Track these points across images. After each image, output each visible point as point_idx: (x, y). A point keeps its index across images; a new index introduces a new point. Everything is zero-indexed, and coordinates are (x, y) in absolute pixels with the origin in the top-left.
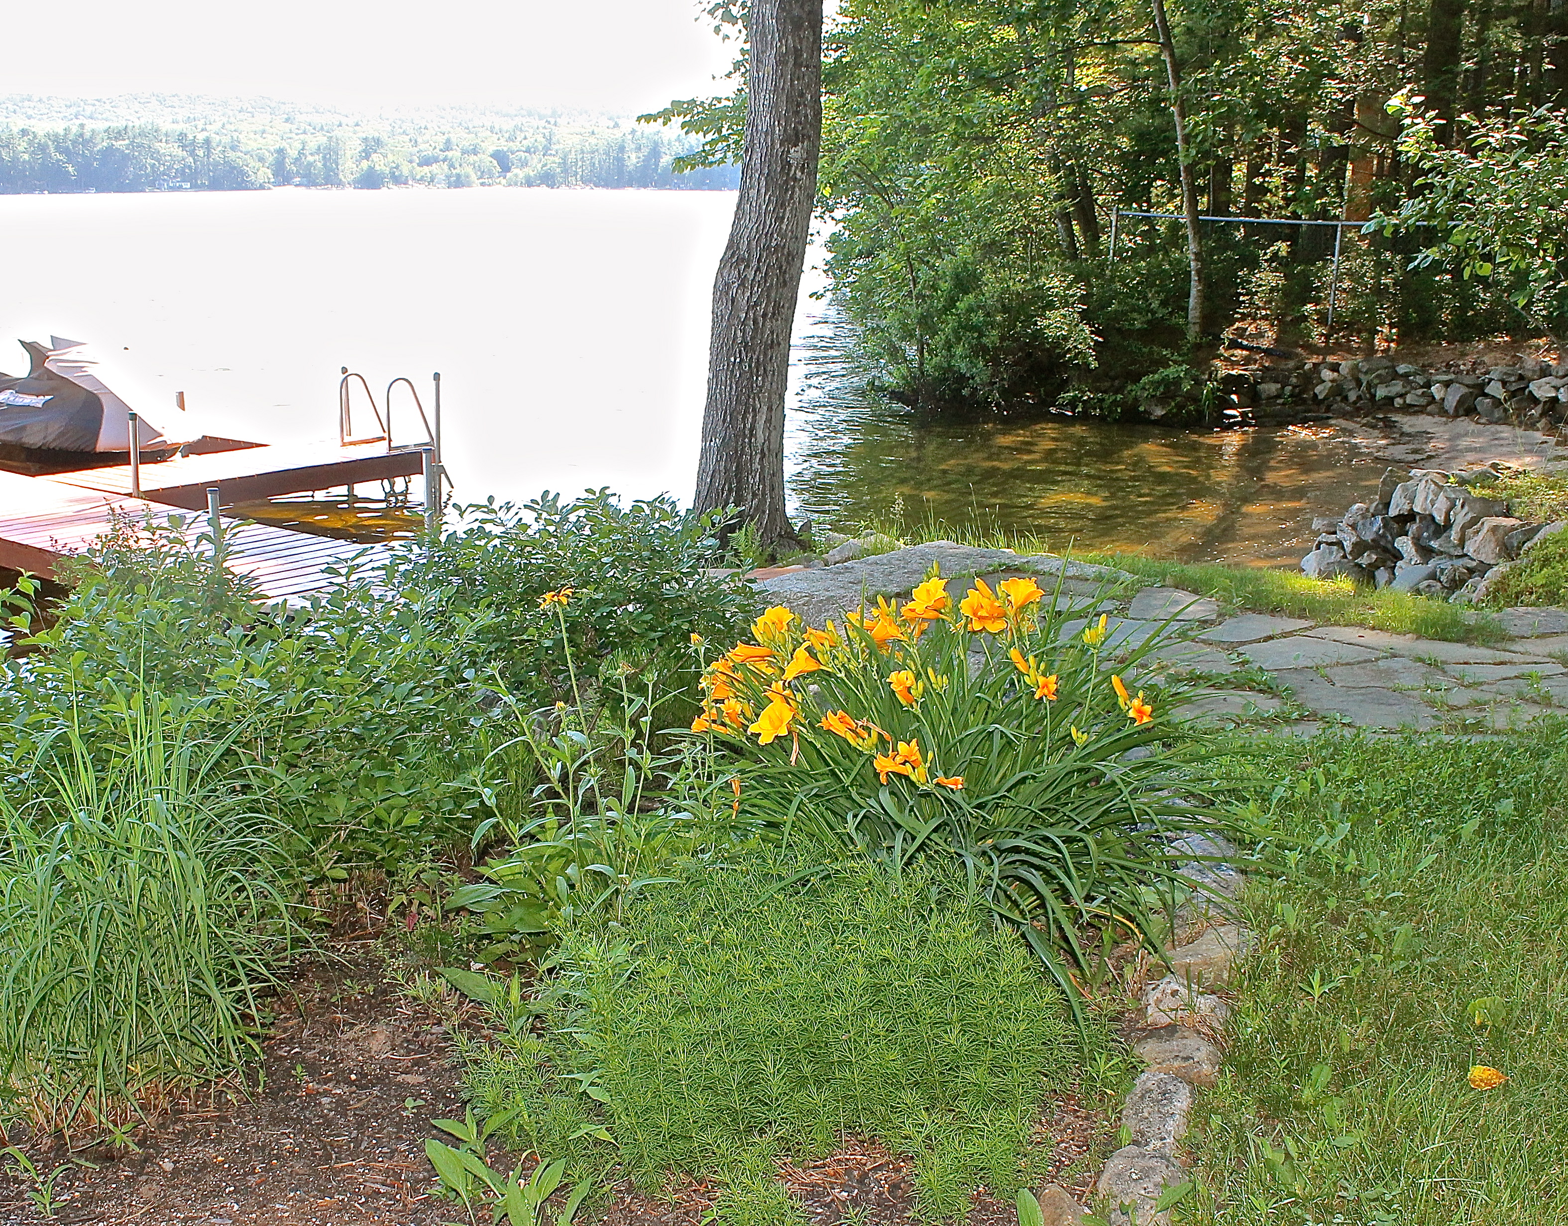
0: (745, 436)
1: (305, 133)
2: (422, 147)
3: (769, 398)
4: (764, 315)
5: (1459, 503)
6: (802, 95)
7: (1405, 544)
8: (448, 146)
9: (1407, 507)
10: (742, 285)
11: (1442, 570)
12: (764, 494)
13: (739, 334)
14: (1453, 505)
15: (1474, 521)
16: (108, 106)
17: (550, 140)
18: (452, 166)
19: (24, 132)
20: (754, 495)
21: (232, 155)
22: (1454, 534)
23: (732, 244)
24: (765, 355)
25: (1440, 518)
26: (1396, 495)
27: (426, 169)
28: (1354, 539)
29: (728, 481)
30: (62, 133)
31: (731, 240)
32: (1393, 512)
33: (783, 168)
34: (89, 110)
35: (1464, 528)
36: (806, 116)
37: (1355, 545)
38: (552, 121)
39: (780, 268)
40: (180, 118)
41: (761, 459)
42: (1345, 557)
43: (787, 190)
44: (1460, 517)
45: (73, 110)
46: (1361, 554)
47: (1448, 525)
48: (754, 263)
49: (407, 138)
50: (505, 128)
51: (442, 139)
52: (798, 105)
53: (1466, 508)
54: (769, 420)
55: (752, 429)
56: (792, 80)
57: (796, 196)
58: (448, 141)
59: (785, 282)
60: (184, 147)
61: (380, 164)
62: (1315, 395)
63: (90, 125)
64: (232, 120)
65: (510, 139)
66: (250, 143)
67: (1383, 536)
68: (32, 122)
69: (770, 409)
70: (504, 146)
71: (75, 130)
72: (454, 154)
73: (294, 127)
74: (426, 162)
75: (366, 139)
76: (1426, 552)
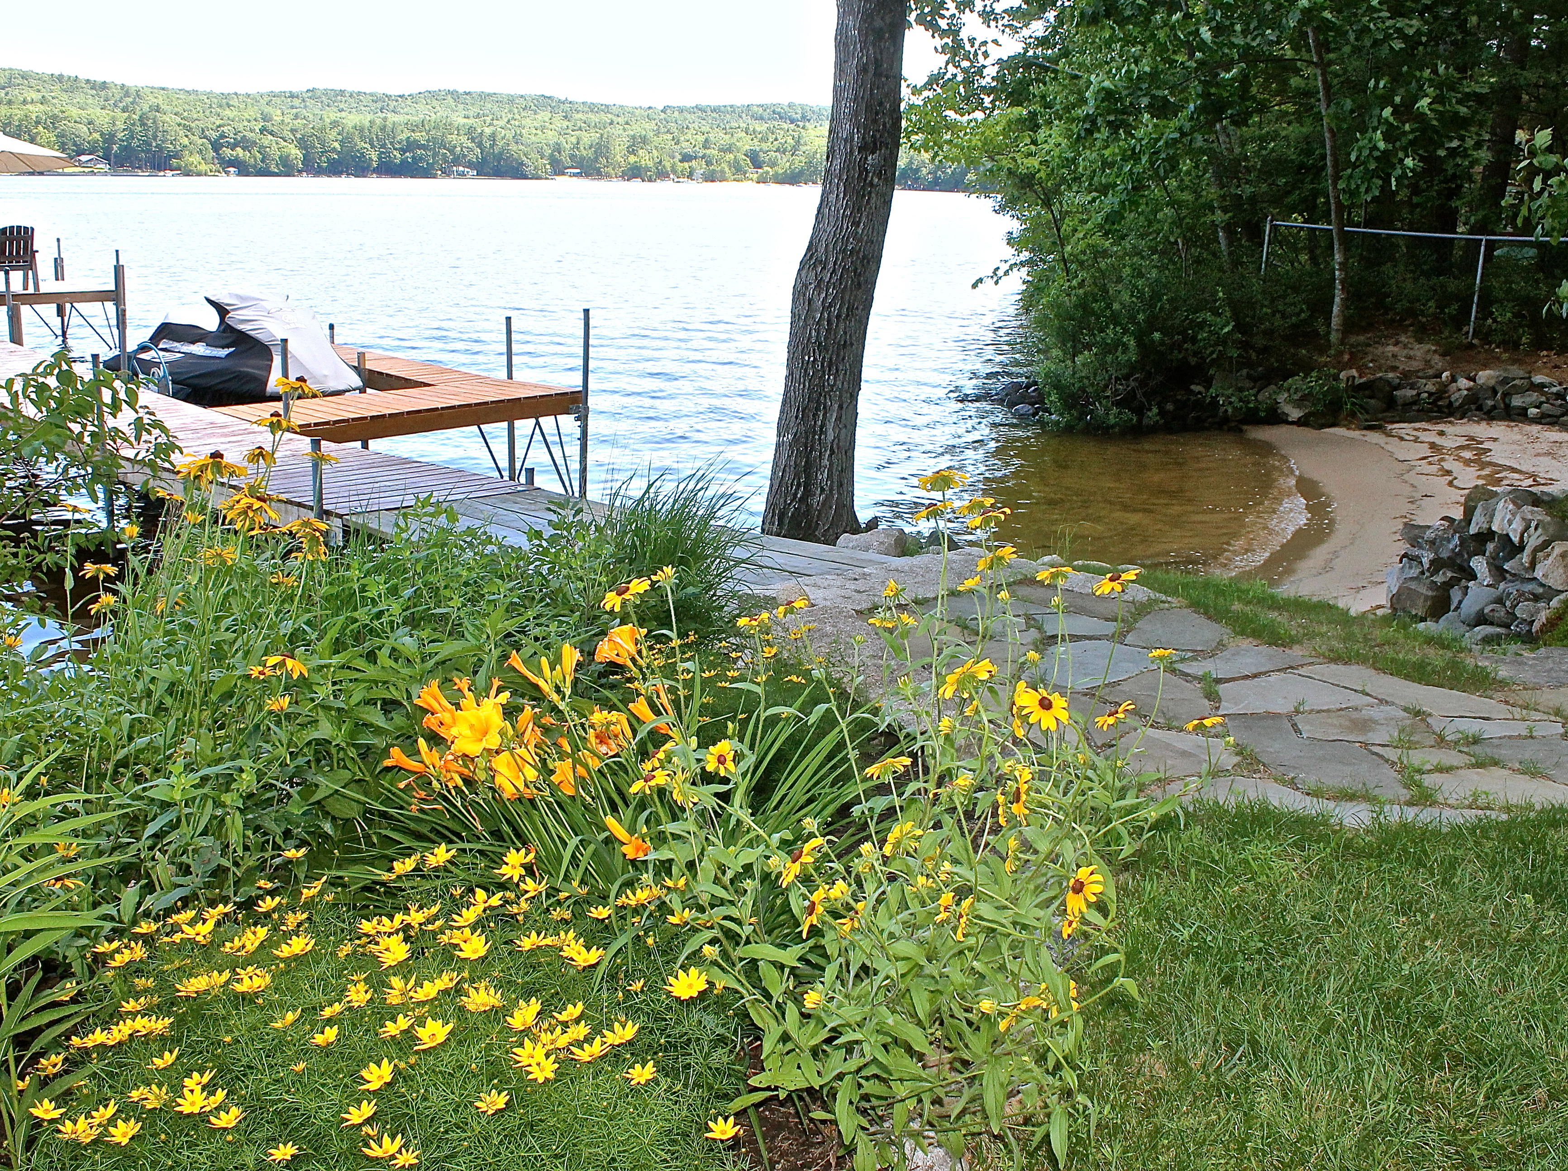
0: (815, 433)
1: (580, 129)
2: (685, 145)
3: (840, 397)
4: (838, 317)
5: (1533, 525)
6: (881, 104)
7: (1479, 564)
8: (706, 145)
9: (1486, 526)
10: (818, 286)
11: (1509, 594)
12: (831, 490)
13: (814, 333)
14: (1528, 527)
15: (1546, 545)
16: (409, 102)
17: (798, 142)
18: (709, 163)
19: (335, 124)
20: (823, 490)
21: (513, 147)
22: (1525, 557)
23: (812, 247)
24: (838, 355)
25: (1516, 539)
26: (1478, 512)
27: (686, 165)
28: (1432, 556)
29: (797, 475)
30: (367, 124)
31: (811, 243)
32: (1473, 530)
33: (860, 174)
34: (393, 104)
35: (1535, 551)
36: (884, 125)
37: (1432, 562)
38: (801, 124)
39: (855, 271)
40: (471, 114)
41: (830, 456)
42: (1423, 573)
43: (864, 196)
44: (1533, 540)
45: (379, 105)
46: (1436, 572)
47: (1521, 548)
48: (831, 265)
49: (670, 137)
50: (758, 129)
51: (701, 138)
52: (877, 114)
53: (1540, 531)
54: (839, 419)
55: (821, 427)
56: (871, 90)
57: (873, 201)
58: (706, 140)
59: (859, 284)
60: (473, 140)
61: (645, 158)
62: (1451, 403)
63: (392, 118)
64: (517, 116)
65: (761, 140)
66: (531, 136)
67: (1460, 554)
68: (343, 114)
69: (841, 407)
70: (756, 145)
71: (378, 121)
72: (713, 152)
73: (570, 124)
74: (686, 158)
75: (633, 137)
76: (1499, 573)
